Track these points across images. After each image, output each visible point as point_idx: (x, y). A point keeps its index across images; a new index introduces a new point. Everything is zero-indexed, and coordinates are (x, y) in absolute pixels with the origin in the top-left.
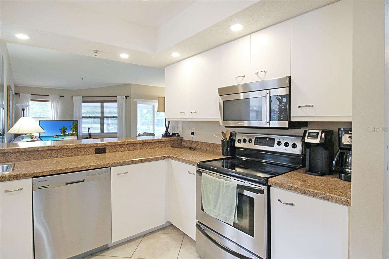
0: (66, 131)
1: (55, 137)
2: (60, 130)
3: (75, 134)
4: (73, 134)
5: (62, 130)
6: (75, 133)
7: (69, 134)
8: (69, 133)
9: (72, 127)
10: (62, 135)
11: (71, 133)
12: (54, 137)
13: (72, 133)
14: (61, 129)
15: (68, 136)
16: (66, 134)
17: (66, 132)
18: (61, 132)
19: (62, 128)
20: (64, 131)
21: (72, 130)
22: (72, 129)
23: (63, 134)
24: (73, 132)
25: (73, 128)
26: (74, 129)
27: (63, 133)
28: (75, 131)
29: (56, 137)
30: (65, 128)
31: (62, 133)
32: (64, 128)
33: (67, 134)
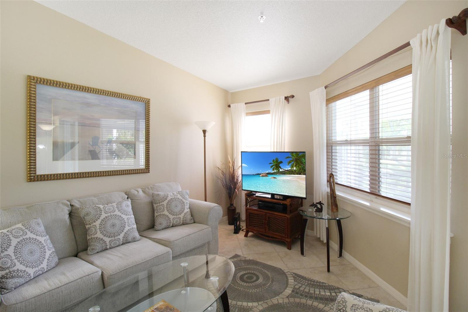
0: (280, 165)
1: (263, 176)
2: (271, 165)
3: (295, 170)
4: (292, 171)
5: (274, 164)
6: (295, 168)
7: (286, 171)
8: (286, 169)
9: (291, 159)
10: (273, 172)
11: (288, 169)
12: (261, 175)
13: (290, 169)
14: (272, 162)
15: (284, 174)
16: (281, 170)
17: (280, 168)
18: (272, 167)
19: (274, 160)
20: (277, 165)
21: (290, 164)
22: (290, 162)
23: (275, 171)
24: (292, 167)
25: (292, 161)
26: (293, 163)
27: (276, 169)
28: (296, 166)
30: (279, 162)
31: (273, 170)
32: (277, 161)
33: (283, 170)
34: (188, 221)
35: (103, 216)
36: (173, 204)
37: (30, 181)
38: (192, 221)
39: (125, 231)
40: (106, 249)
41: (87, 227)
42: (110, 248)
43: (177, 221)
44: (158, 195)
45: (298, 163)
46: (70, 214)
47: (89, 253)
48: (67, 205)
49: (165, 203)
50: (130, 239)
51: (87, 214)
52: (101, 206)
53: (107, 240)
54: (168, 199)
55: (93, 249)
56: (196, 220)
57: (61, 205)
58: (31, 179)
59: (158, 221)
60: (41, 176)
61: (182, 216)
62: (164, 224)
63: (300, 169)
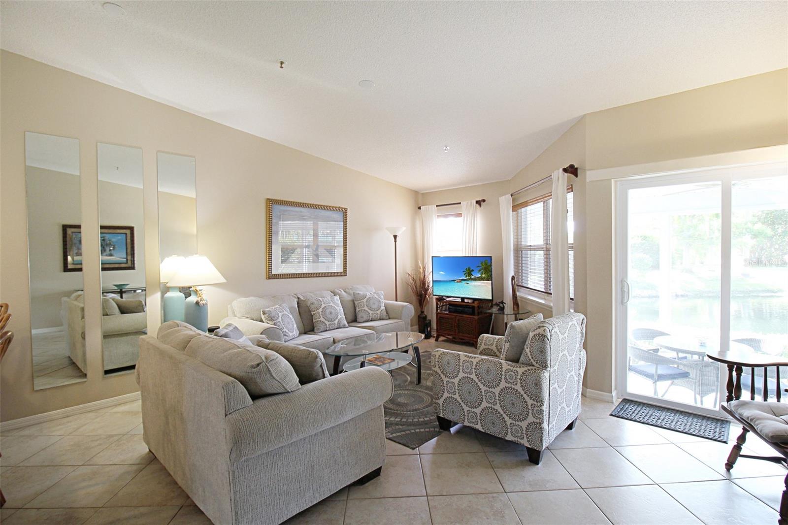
0: (472, 273)
1: (457, 282)
2: (464, 273)
3: (484, 277)
5: (467, 271)
6: (484, 276)
7: (477, 278)
8: (477, 276)
13: (480, 276)
14: (465, 270)
15: (475, 280)
16: (472, 277)
17: (472, 275)
18: (465, 274)
19: (467, 268)
20: (469, 273)
21: (480, 272)
22: (480, 271)
23: (468, 278)
24: (482, 274)
27: (468, 276)
29: (459, 282)
30: (471, 270)
31: (466, 277)
32: (469, 270)
33: (474, 277)
34: (384, 317)
35: (323, 306)
36: (372, 302)
37: (269, 279)
38: (388, 318)
39: (338, 318)
40: (326, 331)
41: (312, 313)
42: (329, 330)
43: (375, 316)
44: (359, 294)
45: (487, 271)
46: (298, 303)
47: (315, 330)
48: (296, 298)
49: (365, 300)
50: (342, 325)
51: (312, 303)
52: (321, 299)
53: (328, 323)
54: (367, 298)
55: (318, 329)
56: (391, 317)
57: (292, 297)
58: (269, 277)
59: (359, 315)
60: (275, 275)
61: (379, 312)
62: (365, 318)
63: (488, 276)
